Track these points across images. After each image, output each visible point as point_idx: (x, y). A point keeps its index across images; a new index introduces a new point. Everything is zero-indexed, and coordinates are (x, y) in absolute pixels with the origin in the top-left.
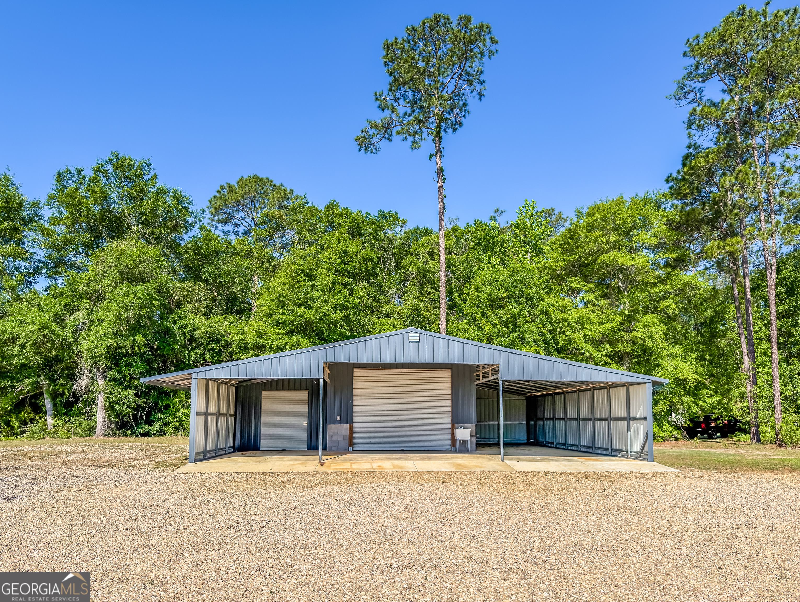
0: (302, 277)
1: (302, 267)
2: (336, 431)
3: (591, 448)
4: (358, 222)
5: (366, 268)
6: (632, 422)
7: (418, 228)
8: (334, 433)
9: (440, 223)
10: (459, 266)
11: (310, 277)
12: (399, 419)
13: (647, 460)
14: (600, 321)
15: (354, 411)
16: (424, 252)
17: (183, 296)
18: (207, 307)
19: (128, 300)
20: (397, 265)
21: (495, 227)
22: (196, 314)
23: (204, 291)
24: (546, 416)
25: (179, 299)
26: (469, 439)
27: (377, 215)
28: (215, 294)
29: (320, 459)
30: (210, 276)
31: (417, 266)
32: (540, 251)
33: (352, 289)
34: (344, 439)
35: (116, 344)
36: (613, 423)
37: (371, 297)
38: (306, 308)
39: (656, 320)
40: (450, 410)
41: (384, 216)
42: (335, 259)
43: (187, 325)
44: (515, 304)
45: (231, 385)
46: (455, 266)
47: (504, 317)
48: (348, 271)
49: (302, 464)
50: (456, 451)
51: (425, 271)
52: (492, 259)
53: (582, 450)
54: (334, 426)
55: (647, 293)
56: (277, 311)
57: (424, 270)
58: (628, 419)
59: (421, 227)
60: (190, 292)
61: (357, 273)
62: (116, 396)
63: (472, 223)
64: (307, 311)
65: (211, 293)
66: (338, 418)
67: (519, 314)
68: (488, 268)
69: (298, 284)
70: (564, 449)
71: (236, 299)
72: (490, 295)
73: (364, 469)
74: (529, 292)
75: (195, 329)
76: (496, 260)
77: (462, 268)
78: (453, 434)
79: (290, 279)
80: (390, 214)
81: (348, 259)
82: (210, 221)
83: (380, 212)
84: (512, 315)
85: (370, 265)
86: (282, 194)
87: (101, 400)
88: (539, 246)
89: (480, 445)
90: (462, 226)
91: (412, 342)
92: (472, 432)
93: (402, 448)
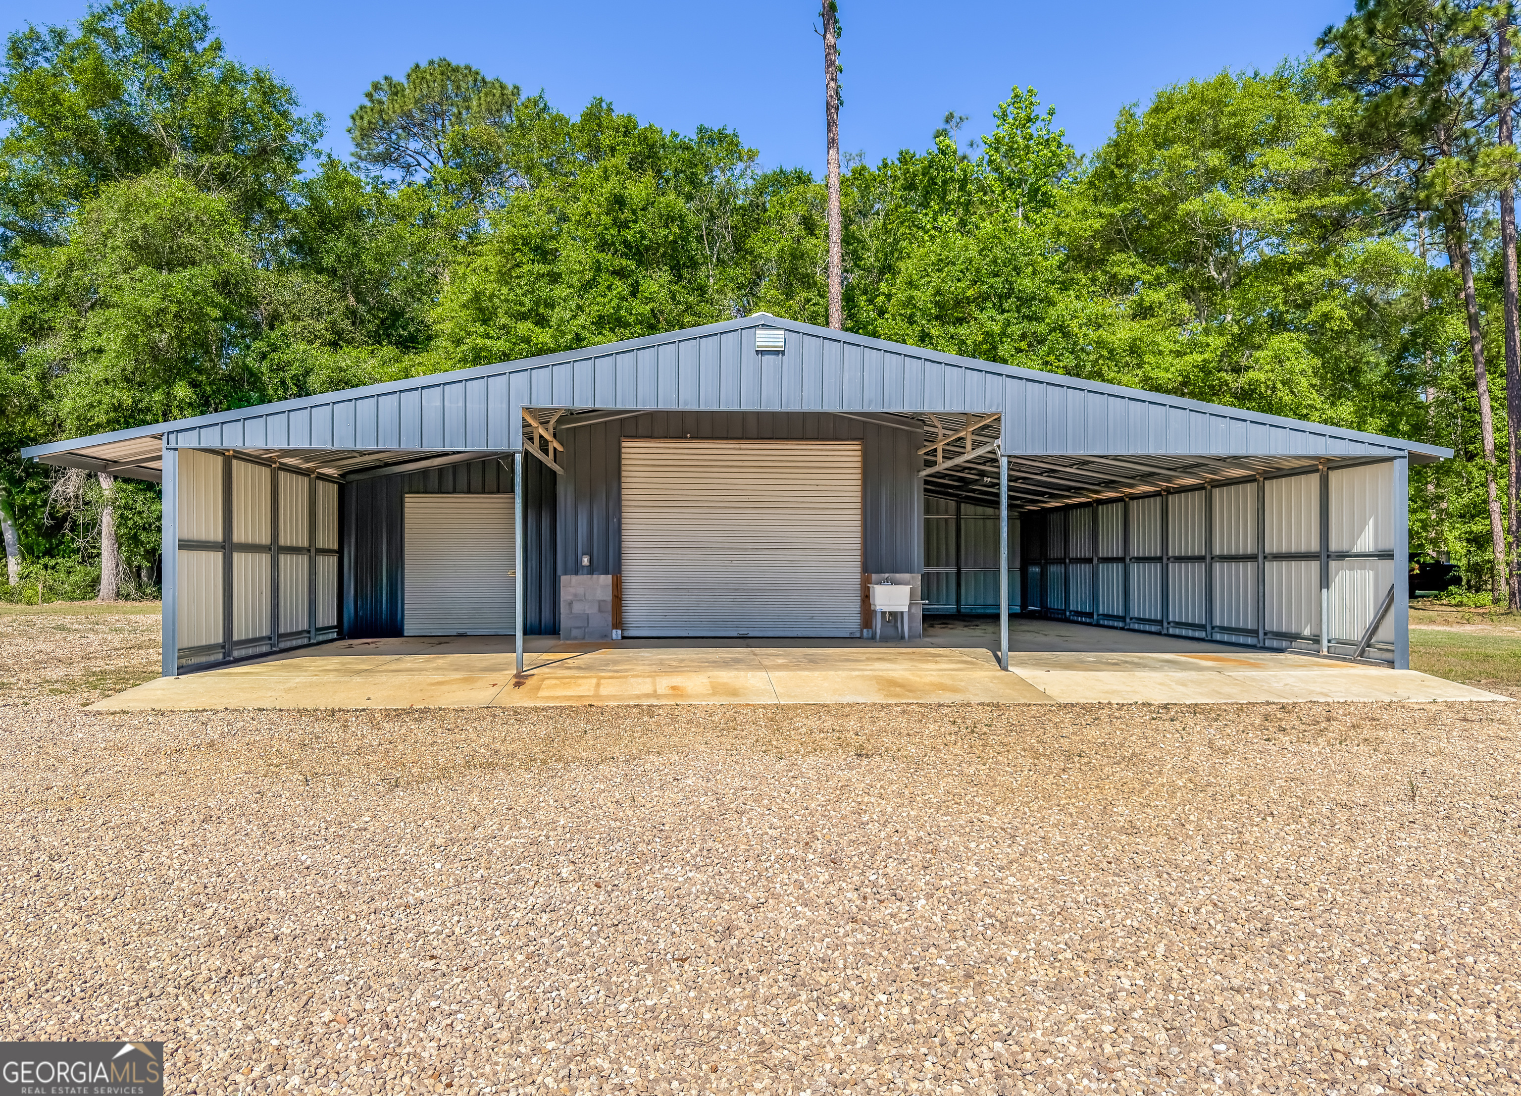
0: (525, 254)
1: (524, 232)
2: (581, 591)
3: (1202, 627)
4: (651, 142)
5: (666, 237)
6: (1333, 564)
7: (781, 172)
8: (575, 595)
9: (829, 129)
10: (868, 240)
11: (544, 254)
12: (735, 563)
13: (1391, 664)
14: (1177, 347)
15: (624, 544)
16: (793, 221)
17: (284, 304)
18: (333, 328)
19: (150, 303)
20: (738, 250)
21: (948, 146)
22: (311, 342)
23: (327, 294)
24: (1072, 555)
25: (276, 310)
26: (905, 609)
27: (695, 138)
28: (352, 301)
29: (520, 663)
30: (340, 261)
31: (779, 246)
32: (1046, 202)
33: (637, 282)
34: (600, 611)
35: (130, 402)
36: (1272, 569)
37: (679, 303)
38: (536, 324)
39: (1301, 347)
40: (859, 540)
41: (709, 137)
42: (598, 215)
43: (289, 363)
44: (993, 313)
45: (318, 478)
46: (860, 241)
47: (969, 342)
48: (626, 243)
49: (465, 680)
50: (873, 638)
51: (797, 255)
52: (940, 218)
53: (1171, 631)
54: (574, 579)
55: (1280, 287)
56: (473, 329)
57: (794, 256)
58: (1324, 557)
59: (789, 168)
60: (299, 295)
61: (648, 249)
62: (140, 513)
63: (893, 158)
64: (538, 330)
65: (344, 297)
66: (586, 561)
67: (1003, 334)
68: (932, 238)
69: (518, 270)
70: (1122, 629)
71: (397, 314)
72: (938, 292)
73: (630, 698)
74: (1026, 284)
75: (307, 373)
76: (948, 221)
77: (874, 244)
78: (866, 597)
79: (498, 258)
80: (722, 136)
81: (626, 215)
82: (353, 160)
83: (701, 130)
84: (989, 334)
85: (675, 229)
86: (497, 95)
87: (107, 520)
88: (1043, 189)
89: (931, 619)
90: (873, 168)
91: (763, 353)
92: (912, 593)
93: (743, 632)
